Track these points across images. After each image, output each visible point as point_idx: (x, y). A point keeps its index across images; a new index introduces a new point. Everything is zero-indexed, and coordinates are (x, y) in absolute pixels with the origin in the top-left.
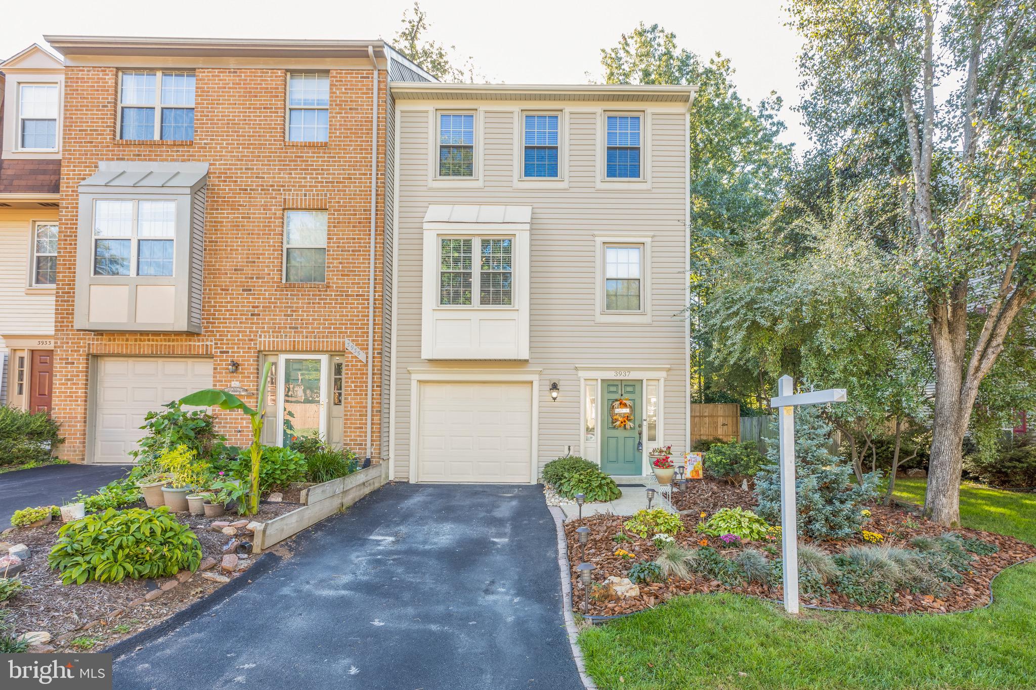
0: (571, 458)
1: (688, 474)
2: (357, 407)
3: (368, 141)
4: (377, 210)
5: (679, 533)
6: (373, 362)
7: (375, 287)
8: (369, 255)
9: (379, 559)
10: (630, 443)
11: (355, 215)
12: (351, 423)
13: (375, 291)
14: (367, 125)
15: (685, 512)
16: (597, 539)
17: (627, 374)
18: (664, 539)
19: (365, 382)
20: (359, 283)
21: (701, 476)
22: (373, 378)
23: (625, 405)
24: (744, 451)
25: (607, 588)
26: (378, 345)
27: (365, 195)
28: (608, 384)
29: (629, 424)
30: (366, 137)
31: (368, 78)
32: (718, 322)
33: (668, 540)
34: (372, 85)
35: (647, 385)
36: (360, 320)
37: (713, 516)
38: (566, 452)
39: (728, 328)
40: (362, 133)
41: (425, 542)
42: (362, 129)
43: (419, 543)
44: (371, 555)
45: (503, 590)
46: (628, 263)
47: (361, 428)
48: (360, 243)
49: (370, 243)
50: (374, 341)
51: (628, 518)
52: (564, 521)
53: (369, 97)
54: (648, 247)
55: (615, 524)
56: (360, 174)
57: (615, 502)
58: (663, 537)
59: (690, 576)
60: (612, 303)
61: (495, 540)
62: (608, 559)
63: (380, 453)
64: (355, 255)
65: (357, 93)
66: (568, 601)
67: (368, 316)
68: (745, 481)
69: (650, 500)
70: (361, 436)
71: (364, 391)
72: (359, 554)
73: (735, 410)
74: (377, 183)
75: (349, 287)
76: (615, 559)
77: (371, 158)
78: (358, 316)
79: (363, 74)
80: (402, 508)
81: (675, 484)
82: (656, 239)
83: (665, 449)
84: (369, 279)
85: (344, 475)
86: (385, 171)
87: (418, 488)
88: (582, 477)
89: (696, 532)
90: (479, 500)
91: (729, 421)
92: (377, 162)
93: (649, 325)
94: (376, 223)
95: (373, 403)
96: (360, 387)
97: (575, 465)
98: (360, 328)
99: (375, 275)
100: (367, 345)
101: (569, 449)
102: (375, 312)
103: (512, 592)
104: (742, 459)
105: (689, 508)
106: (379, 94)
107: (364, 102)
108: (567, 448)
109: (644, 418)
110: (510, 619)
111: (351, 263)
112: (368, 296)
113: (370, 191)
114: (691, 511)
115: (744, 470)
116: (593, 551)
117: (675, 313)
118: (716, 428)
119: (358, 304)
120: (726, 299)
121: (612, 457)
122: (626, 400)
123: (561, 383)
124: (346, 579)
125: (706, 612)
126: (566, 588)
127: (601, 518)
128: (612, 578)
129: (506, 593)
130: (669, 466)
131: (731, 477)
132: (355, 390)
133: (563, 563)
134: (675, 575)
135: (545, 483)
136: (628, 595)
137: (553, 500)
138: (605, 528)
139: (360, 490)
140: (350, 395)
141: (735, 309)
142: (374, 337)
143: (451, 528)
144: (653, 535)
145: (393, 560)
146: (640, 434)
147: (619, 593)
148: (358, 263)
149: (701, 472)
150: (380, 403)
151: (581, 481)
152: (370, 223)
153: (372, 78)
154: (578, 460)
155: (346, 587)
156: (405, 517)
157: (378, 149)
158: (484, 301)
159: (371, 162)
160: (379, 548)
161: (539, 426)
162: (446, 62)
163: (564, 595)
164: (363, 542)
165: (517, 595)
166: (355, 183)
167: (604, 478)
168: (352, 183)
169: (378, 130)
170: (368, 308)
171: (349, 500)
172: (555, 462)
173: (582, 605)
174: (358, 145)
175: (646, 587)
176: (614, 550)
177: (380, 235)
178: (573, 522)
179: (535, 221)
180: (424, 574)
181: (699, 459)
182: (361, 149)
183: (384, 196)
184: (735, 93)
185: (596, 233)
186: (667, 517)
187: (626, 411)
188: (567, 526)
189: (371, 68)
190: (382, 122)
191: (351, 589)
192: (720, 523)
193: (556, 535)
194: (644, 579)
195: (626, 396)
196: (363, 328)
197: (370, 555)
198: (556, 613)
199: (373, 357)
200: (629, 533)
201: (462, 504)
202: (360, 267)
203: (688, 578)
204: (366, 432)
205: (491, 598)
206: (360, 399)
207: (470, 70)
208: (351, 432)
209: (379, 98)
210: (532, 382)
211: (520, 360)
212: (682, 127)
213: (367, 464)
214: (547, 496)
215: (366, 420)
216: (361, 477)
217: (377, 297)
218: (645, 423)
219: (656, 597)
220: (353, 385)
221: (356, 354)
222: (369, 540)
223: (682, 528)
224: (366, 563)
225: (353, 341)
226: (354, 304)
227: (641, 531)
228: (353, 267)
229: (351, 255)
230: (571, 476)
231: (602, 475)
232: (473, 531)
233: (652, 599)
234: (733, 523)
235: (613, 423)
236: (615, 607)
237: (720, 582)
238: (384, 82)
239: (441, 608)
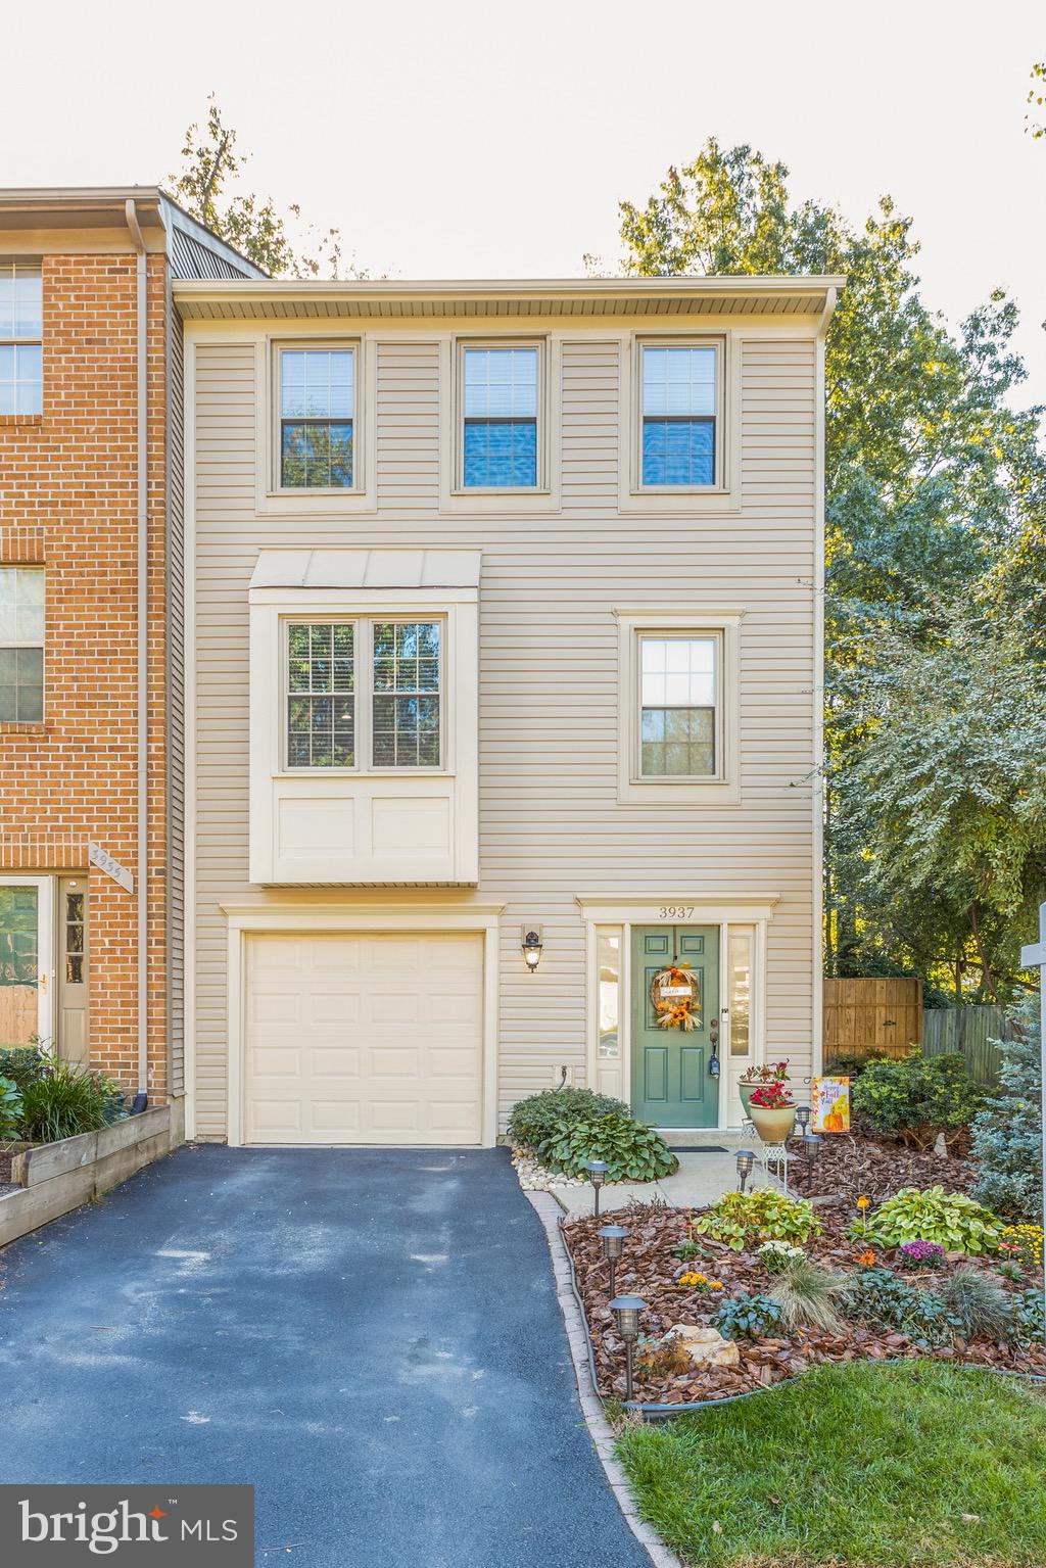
0: (569, 1091)
1: (820, 1122)
2: (114, 986)
3: (127, 413)
4: (149, 564)
5: (812, 1241)
6: (149, 890)
7: (149, 731)
8: (136, 661)
9: (181, 1295)
10: (692, 1057)
11: (104, 574)
12: (105, 1021)
13: (149, 740)
14: (124, 378)
15: (820, 1200)
16: (639, 1253)
17: (687, 912)
18: (783, 1252)
19: (130, 934)
20: (115, 723)
21: (846, 1127)
22: (149, 925)
23: (683, 980)
24: (940, 1074)
25: (670, 1347)
26: (158, 854)
27: (124, 530)
28: (644, 934)
29: (692, 1020)
30: (123, 403)
31: (126, 271)
32: (888, 798)
33: (792, 1253)
34: (135, 288)
35: (730, 937)
36: (118, 801)
37: (883, 1207)
38: (558, 1079)
39: (907, 812)
40: (115, 395)
41: (274, 1262)
42: (115, 386)
43: (260, 1264)
44: (164, 1286)
45: (447, 1355)
46: (690, 673)
47: (126, 1030)
48: (115, 635)
49: (136, 635)
50: (149, 845)
51: (698, 1213)
52: (562, 1220)
53: (127, 315)
54: (732, 637)
55: (672, 1223)
56: (112, 485)
57: (665, 1182)
58: (780, 1247)
59: (843, 1324)
60: (654, 762)
61: (418, 1257)
62: (666, 1292)
63: (165, 1084)
64: (104, 661)
65: (103, 307)
66: (585, 1375)
67: (136, 792)
68: (941, 1137)
69: (744, 1175)
70: (125, 1048)
71: (129, 951)
72: (139, 1285)
73: (912, 992)
74: (149, 503)
75: (95, 732)
76: (683, 1292)
77: (135, 448)
78: (115, 793)
79: (114, 263)
80: (218, 1196)
81: (793, 1145)
82: (749, 619)
83: (773, 1069)
84: (136, 714)
85: (97, 1126)
86: (165, 477)
87: (248, 1155)
88: (596, 1130)
89: (849, 1238)
90: (377, 1180)
91: (899, 1015)
92: (149, 458)
93: (736, 807)
94: (149, 591)
95: (149, 977)
96: (122, 943)
97: (579, 1105)
98: (119, 819)
99: (149, 705)
100: (136, 854)
101: (564, 1073)
102: (149, 784)
103: (467, 1359)
104: (936, 1092)
105: (826, 1192)
106: (149, 306)
107: (119, 324)
108: (559, 1070)
109: (724, 1005)
110: (468, 1413)
111: (98, 679)
112: (135, 749)
113: (135, 521)
114: (830, 1197)
115: (940, 1114)
116: (632, 1276)
117: (794, 779)
118: (871, 1031)
119: (113, 766)
120: (904, 746)
121: (655, 1089)
122: (686, 968)
123: (546, 933)
124: (121, 1332)
125: (881, 1396)
126: (579, 1350)
127: (642, 1213)
128: (680, 1327)
129: (456, 1362)
130: (784, 1104)
131: (910, 1130)
132: (112, 951)
133: (566, 1302)
134: (811, 1323)
135: (514, 1146)
136: (715, 1362)
137: (534, 1178)
138: (654, 1231)
139: (128, 1159)
140: (101, 960)
141: (924, 767)
142: (149, 836)
143: (323, 1234)
144: (757, 1243)
145: (212, 1296)
146: (715, 1039)
147: (697, 1359)
148: (113, 679)
149: (846, 1119)
150: (165, 978)
151: (592, 1138)
152: (135, 591)
153: (135, 271)
154: (585, 1096)
155: (119, 1349)
156: (229, 1213)
157: (149, 430)
158: (381, 758)
159: (135, 457)
160: (180, 1273)
161: (499, 1025)
162: (280, 243)
163: (578, 1365)
164: (147, 1263)
165: (480, 1365)
166: (103, 504)
167: (641, 1133)
168: (95, 504)
169: (149, 386)
170: (136, 775)
171: (106, 1178)
172: (535, 1099)
173: (620, 1382)
174: (107, 422)
175: (752, 1346)
176: (676, 1274)
177: (158, 617)
178: (581, 1221)
179: (487, 584)
180: (280, 1324)
181: (844, 1090)
182: (113, 431)
183: (165, 531)
184: (914, 300)
185: (619, 607)
186: (787, 1207)
187: (685, 991)
188: (569, 1229)
189: (131, 250)
190: (156, 368)
191: (131, 1353)
192: (899, 1219)
193: (548, 1248)
194: (748, 1332)
195: (684, 960)
196: (126, 819)
197: (163, 1288)
198: (565, 1400)
199: (149, 881)
200: (706, 1241)
201: (344, 1186)
202: (116, 688)
203: (840, 1330)
204: (136, 1039)
205: (424, 1370)
206: (123, 969)
207: (333, 260)
208: (104, 1039)
209: (149, 315)
210: (483, 933)
211: (459, 885)
212: (808, 371)
213: (141, 1105)
214: (520, 1170)
215: (136, 1013)
216: (128, 1131)
217: (153, 752)
218: (725, 1017)
219: (776, 1366)
220: (106, 940)
221: (112, 874)
222: (154, 1257)
223: (819, 1231)
224: (158, 1303)
225: (105, 845)
226: (104, 766)
227: (731, 1236)
228: (102, 688)
229: (97, 661)
230: (572, 1128)
231: (638, 1126)
232: (369, 1242)
233: (767, 1369)
234: (927, 1219)
235: (656, 1017)
236: (690, 1385)
237: (906, 1337)
238: (159, 279)
239: (321, 1391)
